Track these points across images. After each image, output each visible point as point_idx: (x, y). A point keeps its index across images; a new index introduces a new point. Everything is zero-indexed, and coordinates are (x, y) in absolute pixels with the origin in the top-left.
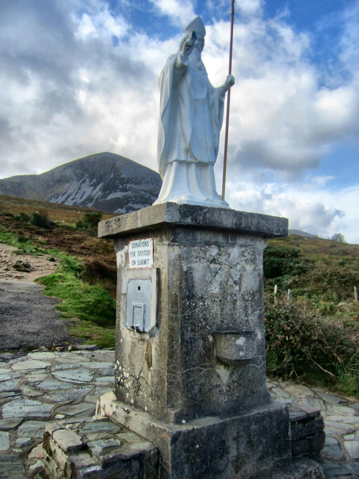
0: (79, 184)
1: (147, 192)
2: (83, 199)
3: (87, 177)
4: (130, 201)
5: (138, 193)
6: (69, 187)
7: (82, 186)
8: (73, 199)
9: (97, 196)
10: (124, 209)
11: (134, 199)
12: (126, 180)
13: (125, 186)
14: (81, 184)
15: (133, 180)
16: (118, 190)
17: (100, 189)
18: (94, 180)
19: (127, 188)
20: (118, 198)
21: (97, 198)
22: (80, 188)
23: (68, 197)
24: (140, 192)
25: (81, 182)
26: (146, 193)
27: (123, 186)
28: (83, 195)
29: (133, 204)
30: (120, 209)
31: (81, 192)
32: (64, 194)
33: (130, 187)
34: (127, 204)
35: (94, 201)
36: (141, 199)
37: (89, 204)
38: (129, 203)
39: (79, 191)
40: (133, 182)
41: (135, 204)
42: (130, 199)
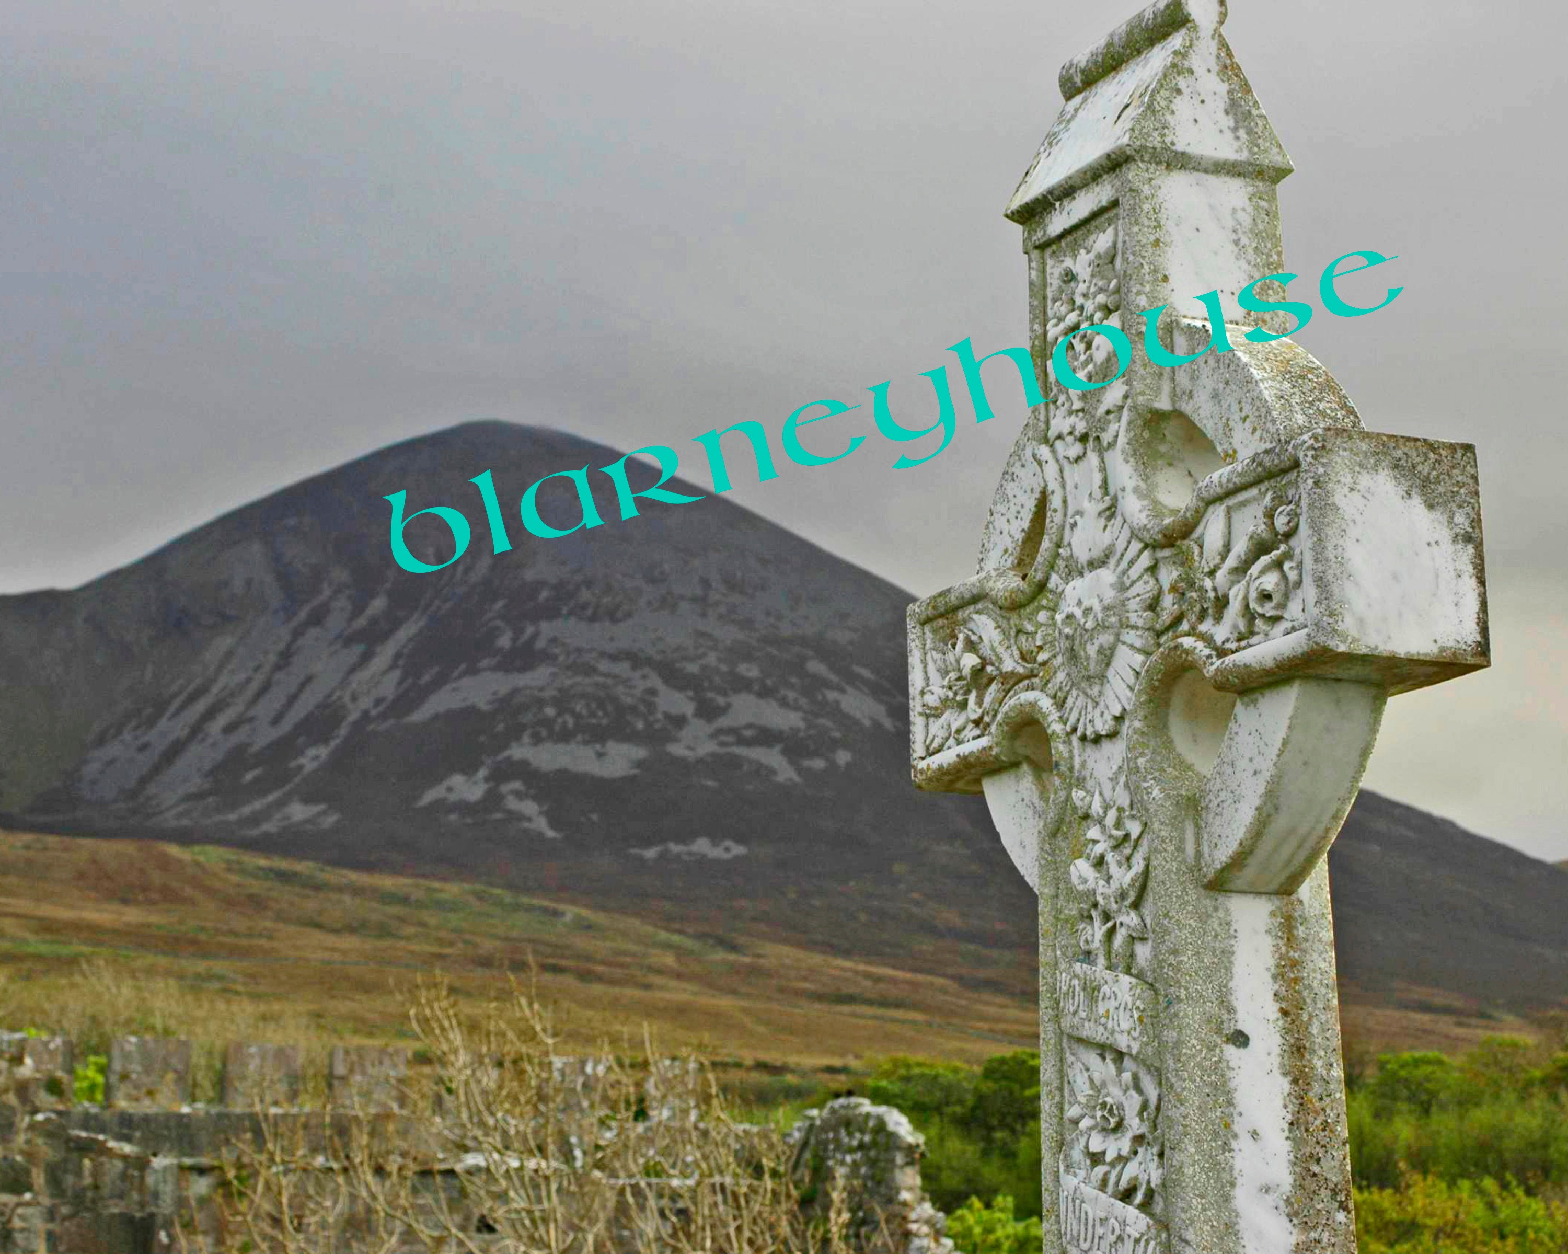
0: (285, 633)
1: (649, 661)
2: (286, 726)
3: (338, 591)
4: (521, 728)
5: (590, 670)
6: (230, 654)
7: (300, 642)
8: (229, 729)
9: (365, 703)
10: (482, 773)
11: (550, 711)
12: (544, 594)
13: (530, 630)
14: (297, 633)
15: (585, 595)
16: (485, 663)
17: (398, 656)
18: (378, 604)
19: (540, 644)
20: (470, 712)
21: (365, 714)
22: (286, 657)
23: (210, 714)
24: (604, 666)
25: (303, 614)
26: (637, 674)
27: (518, 632)
28: (292, 699)
29: (537, 740)
30: (457, 780)
31: (287, 682)
32: (193, 698)
33: (554, 641)
34: (506, 746)
35: (343, 731)
36: (593, 714)
37: (311, 752)
38: (518, 738)
39: (279, 676)
40: (579, 611)
41: (548, 746)
42: (527, 718)
